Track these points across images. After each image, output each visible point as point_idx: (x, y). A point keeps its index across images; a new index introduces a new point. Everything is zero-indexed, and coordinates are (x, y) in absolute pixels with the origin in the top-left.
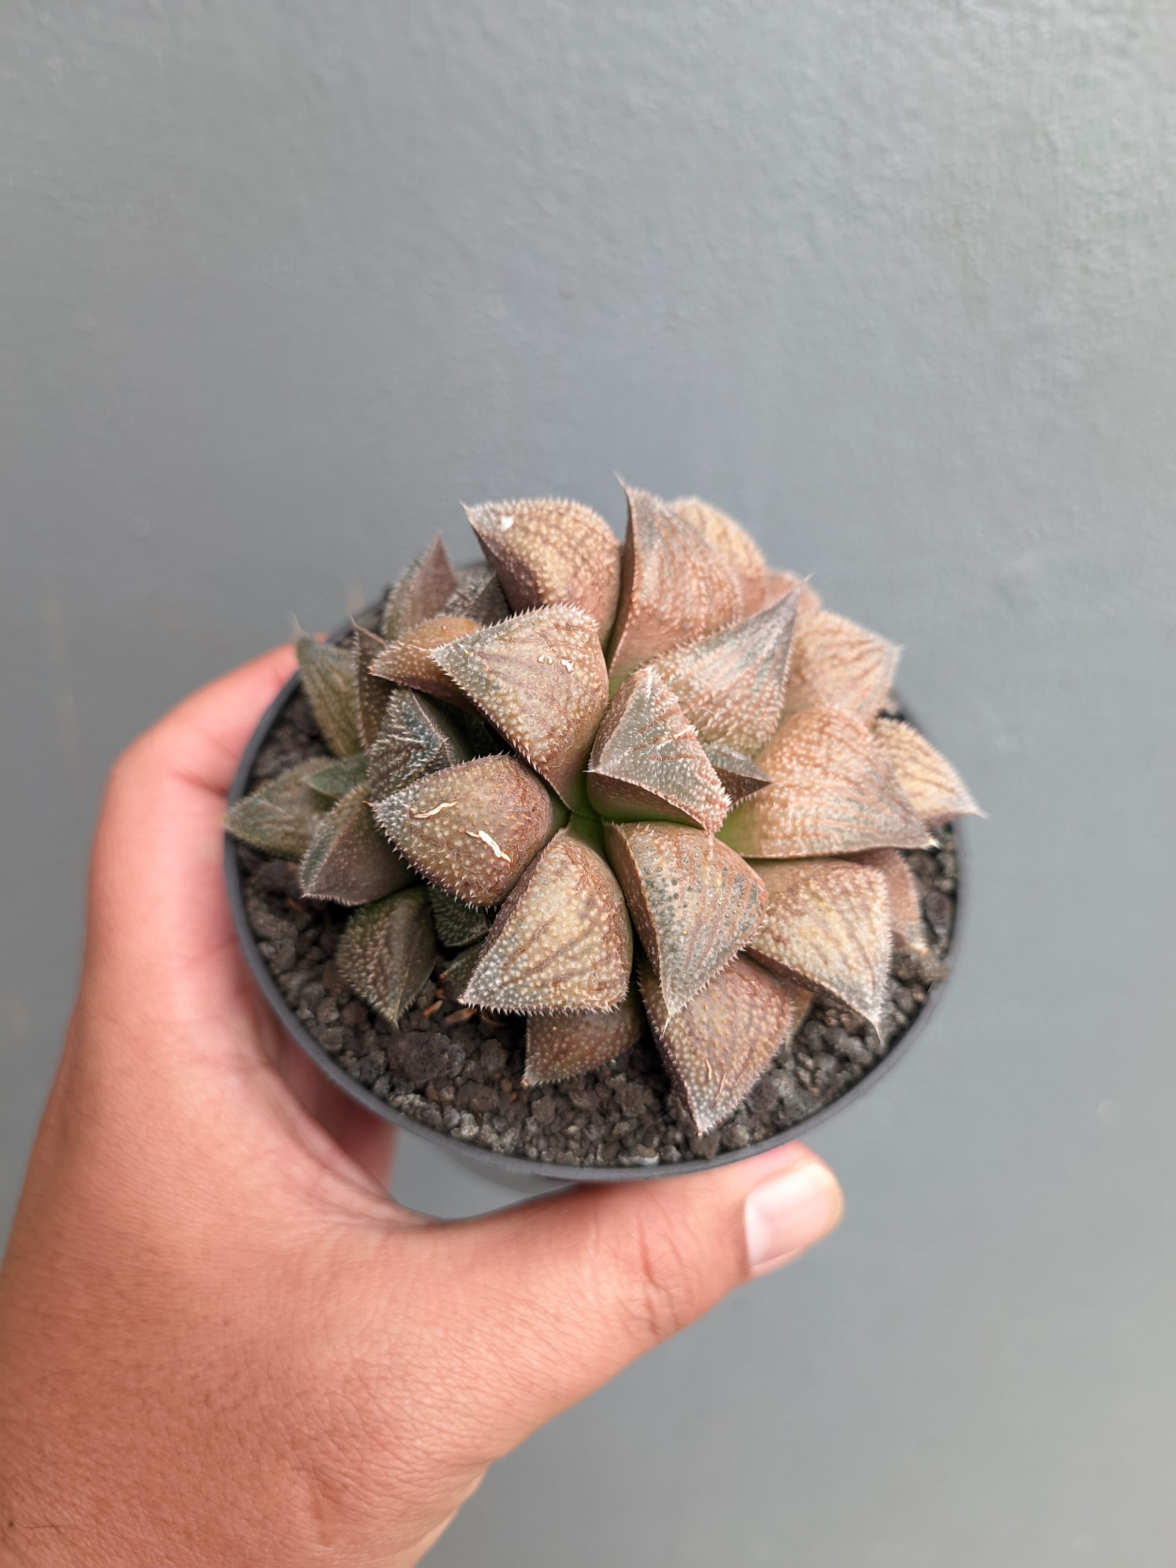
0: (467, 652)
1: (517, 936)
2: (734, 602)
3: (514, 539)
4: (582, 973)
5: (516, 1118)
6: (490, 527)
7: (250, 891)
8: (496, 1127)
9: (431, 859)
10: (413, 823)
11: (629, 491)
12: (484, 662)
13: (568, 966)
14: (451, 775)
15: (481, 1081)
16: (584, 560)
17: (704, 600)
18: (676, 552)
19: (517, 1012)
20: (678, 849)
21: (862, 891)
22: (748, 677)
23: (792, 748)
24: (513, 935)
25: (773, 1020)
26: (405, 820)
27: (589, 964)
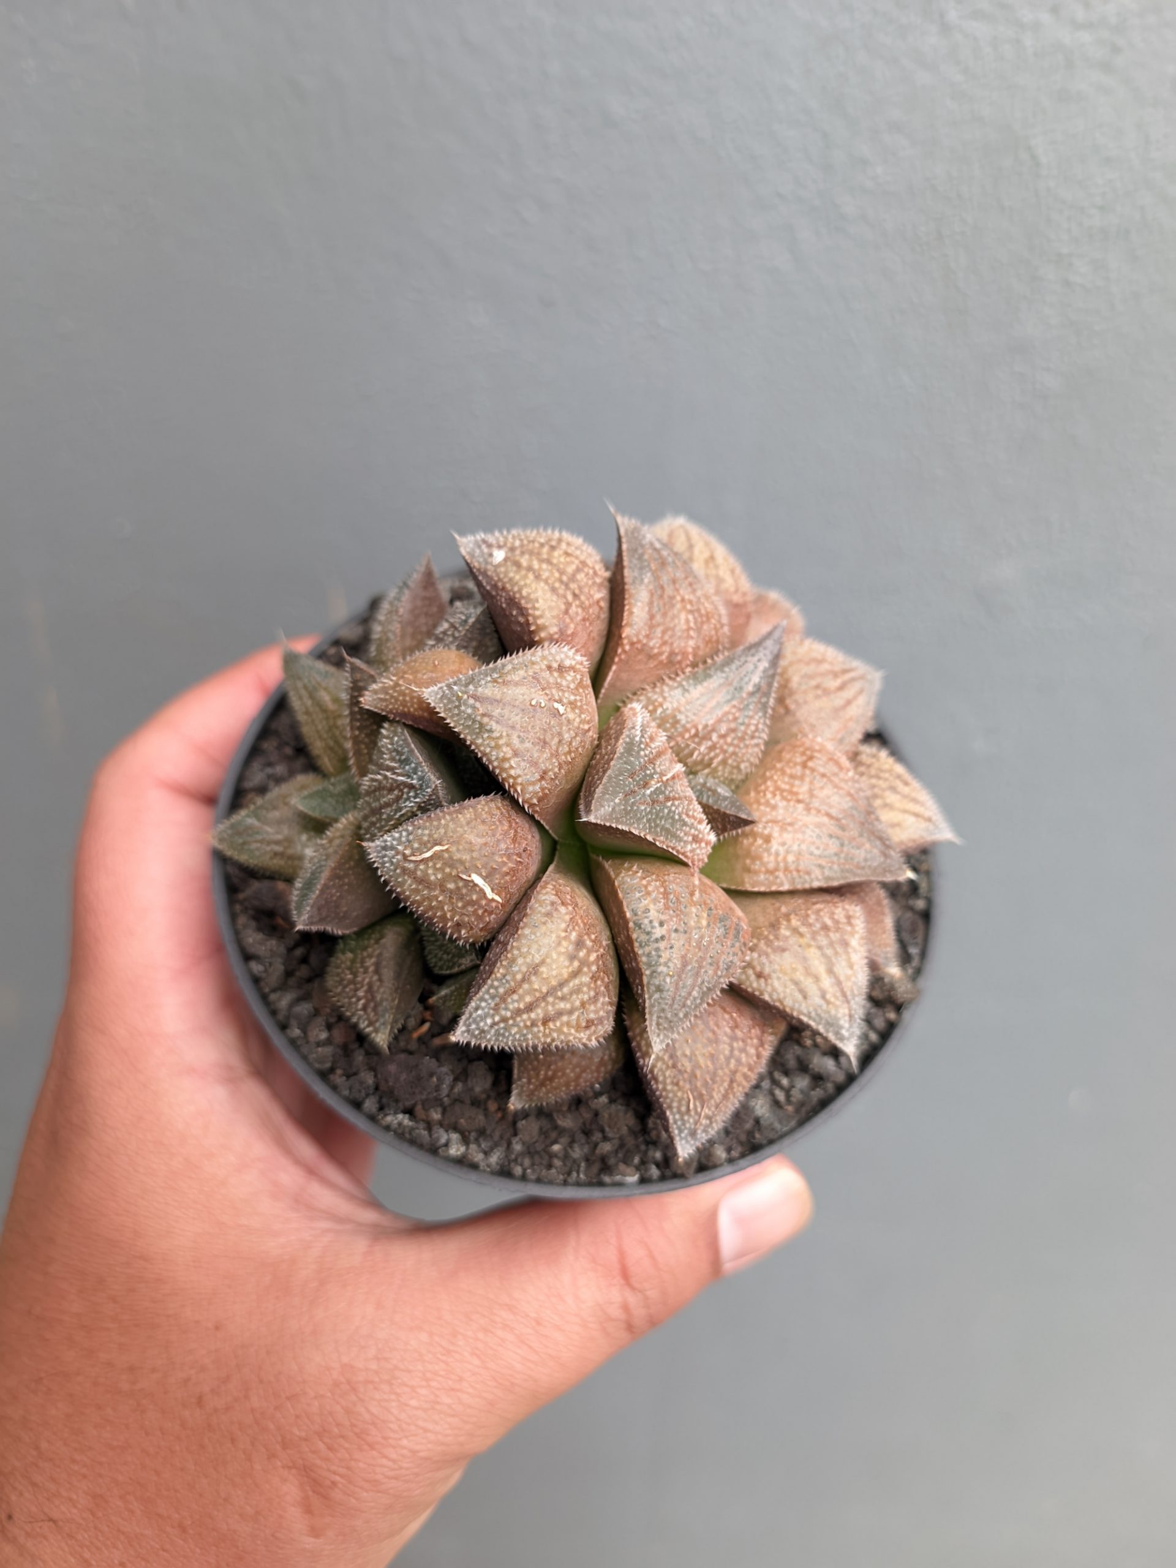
0: (460, 694)
1: (508, 978)
2: (721, 632)
3: (506, 573)
4: (570, 1012)
5: (501, 1137)
6: (481, 560)
7: (238, 907)
8: (483, 1146)
9: (424, 900)
10: (406, 865)
11: (619, 519)
12: (478, 705)
13: (557, 1007)
14: (444, 817)
15: (468, 1101)
16: (575, 596)
17: (692, 633)
18: (665, 586)
19: (507, 1048)
20: (665, 889)
21: (841, 926)
22: (734, 710)
23: (776, 782)
24: (504, 976)
25: (752, 1051)
26: (398, 861)
27: (578, 1003)
